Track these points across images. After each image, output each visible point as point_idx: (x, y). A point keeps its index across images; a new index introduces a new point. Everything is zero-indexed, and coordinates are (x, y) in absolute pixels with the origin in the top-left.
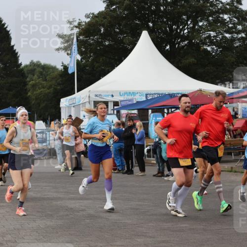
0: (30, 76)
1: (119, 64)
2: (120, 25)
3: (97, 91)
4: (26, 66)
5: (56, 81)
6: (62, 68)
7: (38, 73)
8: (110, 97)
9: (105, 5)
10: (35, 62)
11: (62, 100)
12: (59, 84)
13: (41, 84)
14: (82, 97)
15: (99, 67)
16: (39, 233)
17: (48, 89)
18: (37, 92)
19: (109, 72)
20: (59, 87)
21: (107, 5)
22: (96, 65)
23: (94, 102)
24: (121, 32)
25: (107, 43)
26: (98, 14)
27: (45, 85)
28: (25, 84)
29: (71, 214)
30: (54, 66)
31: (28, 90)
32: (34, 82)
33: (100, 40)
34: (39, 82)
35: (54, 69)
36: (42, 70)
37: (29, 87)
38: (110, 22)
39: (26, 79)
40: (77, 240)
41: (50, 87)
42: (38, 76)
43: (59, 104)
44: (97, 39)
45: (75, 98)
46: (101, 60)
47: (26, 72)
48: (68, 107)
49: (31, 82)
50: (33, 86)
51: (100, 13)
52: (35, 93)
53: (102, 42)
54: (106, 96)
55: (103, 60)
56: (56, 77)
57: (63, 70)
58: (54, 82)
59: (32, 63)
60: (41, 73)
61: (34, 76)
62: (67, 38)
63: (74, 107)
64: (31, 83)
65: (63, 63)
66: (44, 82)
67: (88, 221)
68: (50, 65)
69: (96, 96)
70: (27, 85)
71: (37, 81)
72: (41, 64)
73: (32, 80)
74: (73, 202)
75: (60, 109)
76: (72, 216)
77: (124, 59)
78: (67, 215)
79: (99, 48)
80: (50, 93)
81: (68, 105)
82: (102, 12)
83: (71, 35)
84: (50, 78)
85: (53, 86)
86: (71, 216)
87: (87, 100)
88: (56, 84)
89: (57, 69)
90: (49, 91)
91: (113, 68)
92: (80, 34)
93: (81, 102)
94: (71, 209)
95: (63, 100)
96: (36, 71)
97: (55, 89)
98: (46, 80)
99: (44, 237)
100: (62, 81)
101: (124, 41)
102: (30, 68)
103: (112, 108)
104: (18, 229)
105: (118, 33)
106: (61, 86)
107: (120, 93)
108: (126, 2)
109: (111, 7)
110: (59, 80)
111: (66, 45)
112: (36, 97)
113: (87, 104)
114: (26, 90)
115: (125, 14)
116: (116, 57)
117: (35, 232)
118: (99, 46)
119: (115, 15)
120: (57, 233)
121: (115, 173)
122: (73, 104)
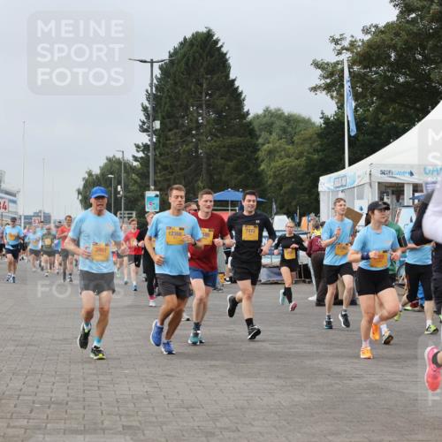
0: (265, 135)
1: (423, 118)
2: (424, 48)
3: (385, 165)
4: (257, 117)
5: (311, 144)
6: (322, 121)
7: (278, 131)
9: (396, 11)
10: (273, 111)
11: (321, 178)
12: (316, 151)
13: (284, 150)
14: (357, 174)
15: (389, 122)
16: (279, 416)
17: (297, 159)
18: (277, 164)
19: (405, 131)
20: (316, 157)
21: (401, 12)
22: (383, 118)
23: (379, 183)
24: (427, 61)
25: (402, 80)
26: (385, 27)
27: (291, 151)
28: (256, 149)
29: (336, 383)
30: (307, 118)
31: (261, 159)
32: (271, 145)
33: (389, 74)
34: (280, 146)
35: (307, 122)
36: (285, 124)
37: (261, 154)
38: (406, 42)
39: (257, 139)
40: (348, 429)
41: (300, 155)
42: (277, 135)
43: (317, 187)
44: (385, 71)
45: (345, 176)
46: (391, 110)
47: (256, 128)
48: (333, 191)
49: (267, 145)
50: (270, 152)
51: (388, 26)
52: (272, 165)
53: (392, 77)
54: (399, 173)
55: (394, 109)
56: (310, 138)
57: (323, 126)
58: (307, 147)
59: (267, 110)
60: (284, 131)
61: (271, 134)
62: (330, 69)
63: (342, 191)
64: (265, 147)
65: (322, 113)
66: (290, 147)
67: (368, 395)
68: (299, 116)
69: (383, 173)
70: (259, 150)
71: (277, 144)
72: (283, 113)
73: (267, 143)
74: (341, 361)
75: (318, 194)
77: (433, 108)
78: (331, 385)
79: (386, 88)
80: (299, 166)
81: (332, 188)
82: (393, 23)
83: (337, 63)
84: (300, 139)
85: (305, 154)
86: (337, 386)
87: (366, 180)
88: (311, 151)
89: (314, 124)
90: (297, 162)
91: (411, 124)
92: (353, 63)
93: (356, 184)
94: (338, 373)
95: (323, 179)
96: (274, 126)
97: (308, 158)
98: (293, 142)
99: (288, 423)
100: (322, 145)
101: (431, 76)
102: (265, 120)
103: (411, 196)
104: (242, 408)
105: (421, 62)
106: (320, 153)
107: (425, 169)
108: (433, 7)
109: (409, 15)
110: (316, 144)
111: (328, 81)
112: (275, 172)
113: (367, 188)
114: (257, 159)
115: (432, 29)
116: (418, 105)
117: (272, 415)
118: (388, 84)
119: (415, 29)
120: (312, 415)
121: (415, 311)
122: (342, 186)
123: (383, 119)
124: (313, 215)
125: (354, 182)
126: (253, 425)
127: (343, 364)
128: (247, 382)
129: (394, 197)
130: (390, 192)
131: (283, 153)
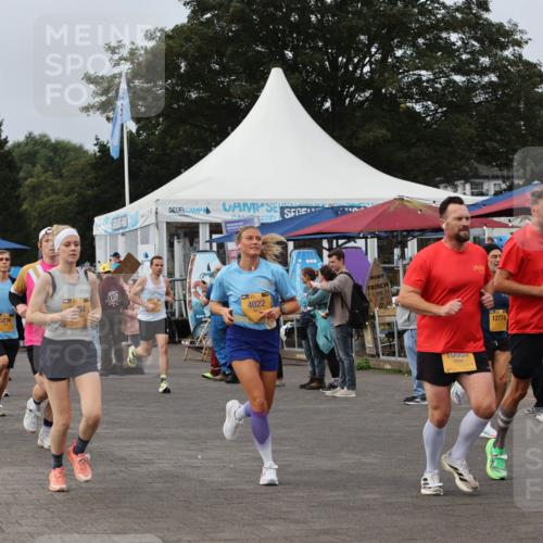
0: (26, 167)
1: (221, 141)
2: (221, 55)
3: (175, 201)
4: (18, 145)
5: (84, 177)
6: (96, 149)
7: (43, 162)
8: (202, 213)
9: (187, 11)
10: (38, 137)
11: (96, 219)
12: (90, 185)
13: (51, 184)
14: (141, 213)
15: (178, 148)
16: (52, 512)
17: (67, 196)
18: (42, 203)
19: (198, 158)
20: (89, 192)
21: (193, 12)
22: (172, 143)
23: (168, 223)
24: (225, 71)
25: (194, 95)
26: (173, 31)
27: (60, 186)
28: (16, 184)
29: (121, 471)
30: (78, 145)
31: (22, 196)
32: (34, 180)
33: (178, 89)
34: (46, 181)
35: (79, 150)
36: (51, 154)
37: (24, 191)
38: (199, 49)
39: (18, 172)
40: (136, 527)
41: (71, 191)
42: (42, 166)
43: (92, 230)
44: (173, 85)
45: (125, 216)
46: (181, 133)
47: (16, 157)
48: (110, 235)
49: (30, 180)
50: (34, 189)
51: (178, 30)
52: (37, 203)
53: (182, 92)
54: (193, 211)
55: (185, 131)
56: (82, 170)
57: (98, 154)
58: (78, 180)
59: (30, 138)
60: (50, 161)
61: (34, 166)
62: (106, 85)
63: (123, 234)
64: (28, 182)
65: (97, 139)
66: (58, 181)
67: (160, 485)
68: (69, 143)
69: (172, 211)
70: (20, 186)
71: (43, 179)
72: (49, 140)
73: (32, 176)
74: (127, 443)
75: (93, 239)
76: (125, 475)
77: (233, 130)
78: (114, 473)
79: (175, 106)
80: (70, 204)
81: (110, 230)
82: (183, 26)
84: (69, 171)
85: (77, 189)
86: (121, 474)
87: (152, 220)
88: (84, 185)
89: (86, 152)
90: (67, 200)
91: (207, 150)
92: (134, 75)
93: (138, 226)
94: (122, 458)
95: (98, 220)
96: (38, 156)
97: (80, 194)
98: (61, 176)
99: (63, 521)
100: (96, 178)
101: (231, 90)
102: (26, 149)
103: (208, 239)
104: (8, 504)
105: (218, 73)
106: (95, 189)
107: (224, 205)
108: (233, 4)
109: (202, 16)
110: (90, 176)
111: (104, 98)
112: (40, 213)
113: (153, 230)
114: (18, 197)
115: (231, 31)
116: (215, 126)
117: (44, 511)
118: (177, 102)
119: (210, 32)
120: (92, 511)
121: (216, 380)
122: (122, 228)
123: (171, 145)
124: (87, 264)
125: (136, 223)
126: (21, 525)
127: (129, 447)
128: (12, 472)
129: (187, 241)
130: (182, 235)
131: (49, 189)
